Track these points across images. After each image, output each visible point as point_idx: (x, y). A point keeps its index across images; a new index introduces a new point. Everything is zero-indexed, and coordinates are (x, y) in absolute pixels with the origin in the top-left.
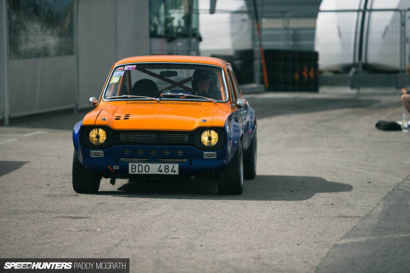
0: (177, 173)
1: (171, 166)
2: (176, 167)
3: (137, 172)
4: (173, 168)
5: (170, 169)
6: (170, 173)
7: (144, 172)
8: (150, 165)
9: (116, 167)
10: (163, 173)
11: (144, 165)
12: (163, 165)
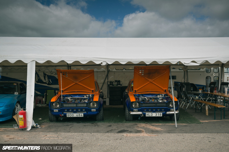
0: (83, 116)
1: (81, 114)
2: (83, 114)
3: (69, 117)
4: (81, 115)
5: (80, 115)
6: (81, 116)
7: (72, 116)
8: (74, 114)
9: (62, 115)
10: (78, 116)
11: (72, 114)
12: (78, 114)
